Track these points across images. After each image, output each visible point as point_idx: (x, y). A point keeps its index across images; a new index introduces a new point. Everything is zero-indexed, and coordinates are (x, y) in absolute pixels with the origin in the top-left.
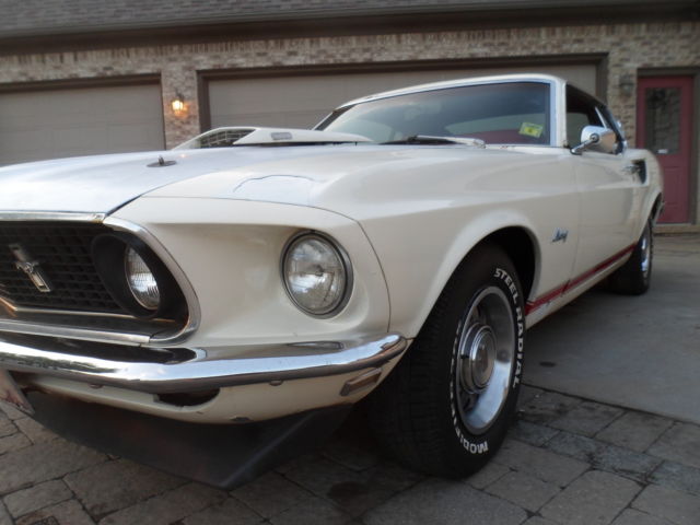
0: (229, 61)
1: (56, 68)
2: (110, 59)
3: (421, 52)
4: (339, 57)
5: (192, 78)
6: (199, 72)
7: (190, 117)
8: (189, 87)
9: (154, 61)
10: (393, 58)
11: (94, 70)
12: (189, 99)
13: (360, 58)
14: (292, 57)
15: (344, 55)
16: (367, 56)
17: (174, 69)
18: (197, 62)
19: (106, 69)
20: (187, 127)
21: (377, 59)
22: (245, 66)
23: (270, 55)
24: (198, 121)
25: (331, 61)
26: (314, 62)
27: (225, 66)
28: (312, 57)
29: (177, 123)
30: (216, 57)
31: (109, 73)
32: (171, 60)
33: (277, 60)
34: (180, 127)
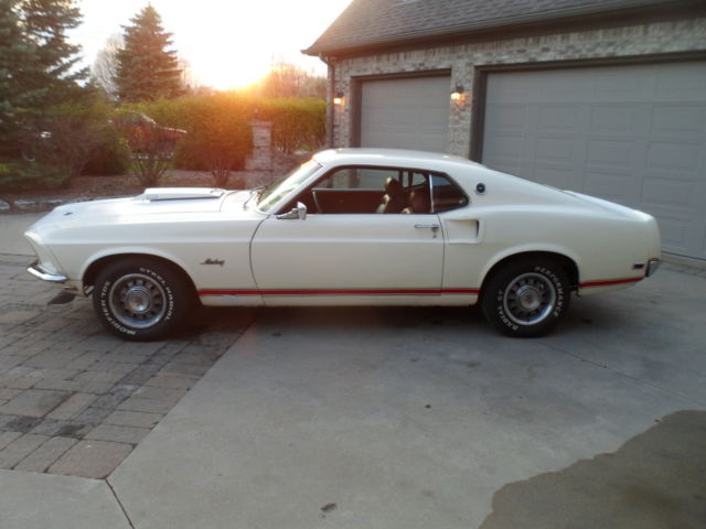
0: (498, 58)
1: (395, 64)
2: (423, 58)
3: (667, 43)
4: (584, 52)
5: (470, 72)
6: (477, 68)
7: (466, 105)
8: (468, 81)
9: (449, 58)
10: (636, 52)
11: (414, 65)
12: (468, 90)
13: (603, 52)
14: (545, 54)
15: (589, 50)
16: (610, 50)
17: (460, 65)
18: (475, 59)
19: (421, 65)
20: (463, 114)
21: (620, 53)
22: (507, 62)
23: (528, 51)
24: (470, 109)
25: (577, 56)
26: (562, 58)
27: (494, 62)
28: (562, 53)
29: (457, 110)
30: (489, 54)
31: (422, 68)
32: (459, 57)
33: (533, 56)
34: (458, 114)
